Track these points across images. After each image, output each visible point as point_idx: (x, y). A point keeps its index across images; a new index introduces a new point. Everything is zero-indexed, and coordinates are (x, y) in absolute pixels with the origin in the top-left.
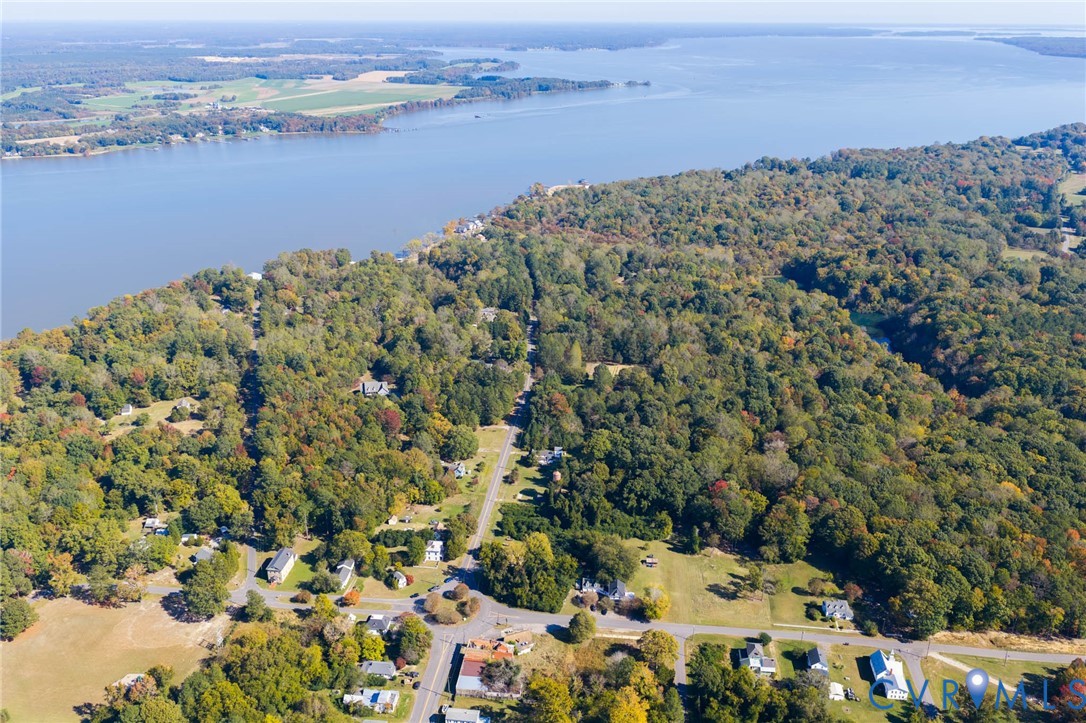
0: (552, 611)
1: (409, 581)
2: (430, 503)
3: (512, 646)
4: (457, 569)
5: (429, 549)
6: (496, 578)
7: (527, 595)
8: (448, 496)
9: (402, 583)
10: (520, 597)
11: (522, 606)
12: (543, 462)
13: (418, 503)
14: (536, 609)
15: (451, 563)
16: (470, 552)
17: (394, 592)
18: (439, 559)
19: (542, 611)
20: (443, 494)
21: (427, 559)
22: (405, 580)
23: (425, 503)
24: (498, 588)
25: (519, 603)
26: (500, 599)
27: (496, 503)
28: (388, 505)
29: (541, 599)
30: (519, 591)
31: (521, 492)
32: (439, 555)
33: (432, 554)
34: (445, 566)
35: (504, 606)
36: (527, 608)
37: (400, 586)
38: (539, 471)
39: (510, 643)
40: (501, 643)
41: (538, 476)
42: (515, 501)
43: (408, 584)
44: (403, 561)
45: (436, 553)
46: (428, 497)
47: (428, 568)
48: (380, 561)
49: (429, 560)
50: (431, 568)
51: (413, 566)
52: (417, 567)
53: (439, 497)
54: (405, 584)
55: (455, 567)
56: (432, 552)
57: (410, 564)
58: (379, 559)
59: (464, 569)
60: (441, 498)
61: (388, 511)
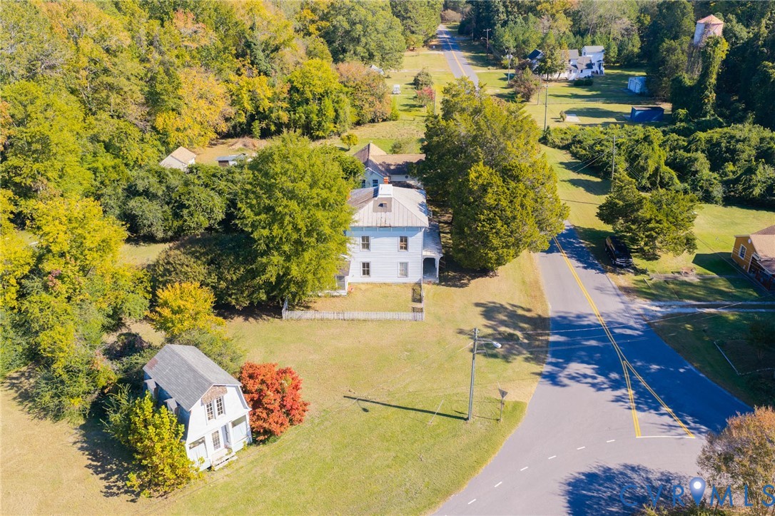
1: (271, 408)
2: (310, 132)
5: (365, 214)
9: (212, 429)
15: (487, 291)
17: (152, 513)
20: (347, 108)
21: (354, 276)
22: (236, 405)
31: (567, 113)
32: (421, 252)
33: (385, 247)
43: (260, 436)
44: (223, 285)
45: (404, 240)
46: (300, 109)
47: (373, 316)
48: (62, 288)
49: (366, 279)
50: (389, 315)
51: (285, 314)
52: (309, 314)
53: (336, 111)
54: (240, 435)
55: (520, 312)
56: (385, 230)
57: (260, 303)
58: (60, 277)
59: (579, 317)
60: (341, 112)
61: (154, 128)
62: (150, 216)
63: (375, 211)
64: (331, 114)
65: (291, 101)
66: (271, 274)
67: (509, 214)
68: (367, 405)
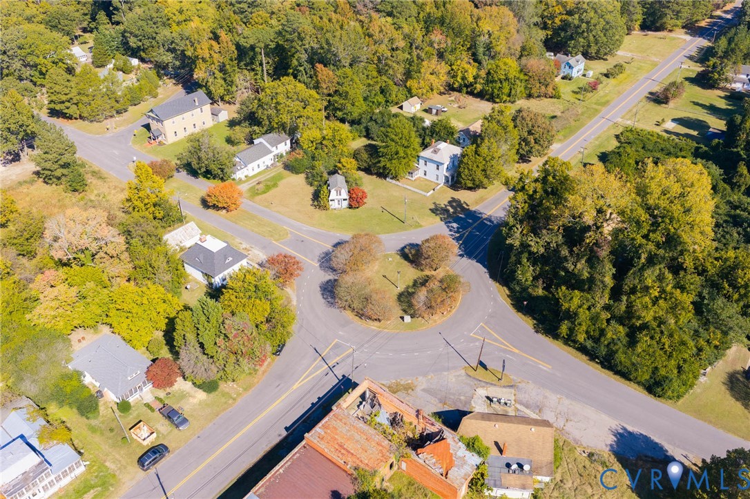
0: (655, 387)
1: (355, 200)
2: (492, 98)
3: (476, 460)
4: (464, 210)
5: (427, 153)
6: (524, 246)
7: (594, 319)
8: (530, 96)
9: (338, 196)
10: (571, 316)
11: (570, 340)
12: (738, 86)
13: (471, 93)
14: (608, 363)
15: (464, 196)
17: (318, 213)
18: (442, 181)
19: (625, 375)
20: (520, 88)
21: (419, 174)
22: (345, 195)
23: (481, 95)
24: (526, 273)
25: (564, 328)
26: (523, 303)
27: (616, 125)
28: (408, 75)
29: (632, 341)
30: (573, 300)
31: (674, 120)
32: (444, 172)
33: (431, 167)
34: (445, 196)
35: (525, 324)
36: (582, 349)
37: (334, 205)
38: (726, 98)
39: (471, 445)
40: (448, 433)
41: (722, 104)
42: (658, 130)
43: (350, 207)
44: (370, 163)
45: (438, 166)
46: (490, 85)
47: (412, 189)
48: (326, 150)
49: (425, 177)
50: (421, 192)
51: (388, 179)
52: (397, 183)
53: (511, 89)
54: (345, 204)
55: (464, 205)
56: (432, 161)
57: (380, 173)
58: (326, 146)
59: (480, 213)
60: (513, 92)
61: (406, 86)
62: (373, 130)
63: (432, 152)
64: (506, 91)
65: (487, 81)
66: (382, 164)
68: (384, 211)
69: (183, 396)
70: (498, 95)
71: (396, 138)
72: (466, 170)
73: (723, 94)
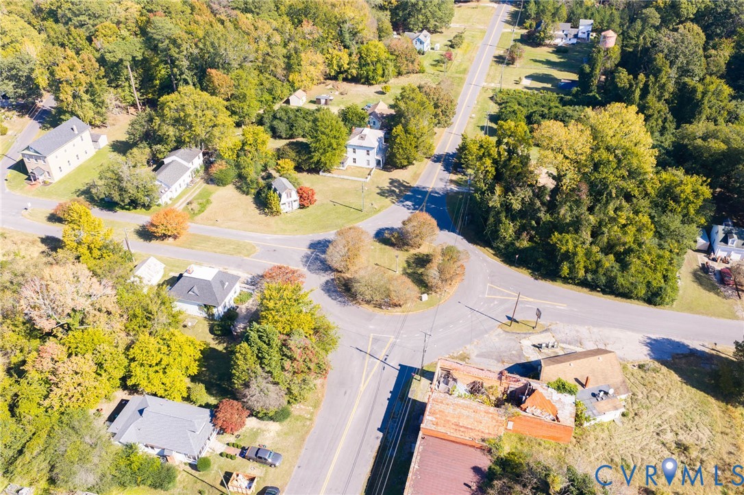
0: (654, 298)
1: (305, 199)
2: (368, 81)
3: (569, 399)
4: (409, 188)
5: (354, 141)
7: (588, 254)
8: (399, 74)
9: (288, 201)
11: (570, 280)
12: (559, 42)
13: (345, 80)
14: (610, 288)
15: (398, 174)
16: (438, 159)
17: (271, 220)
18: (373, 164)
19: (626, 295)
20: (391, 68)
21: (349, 162)
22: (295, 196)
23: (355, 80)
24: (508, 230)
25: (565, 269)
26: (511, 257)
27: (485, 90)
28: (289, 68)
29: (624, 266)
31: (526, 77)
32: (374, 156)
33: (361, 154)
34: (384, 179)
36: (584, 284)
37: (284, 208)
38: (554, 52)
39: (561, 387)
40: (534, 384)
41: (555, 58)
42: (519, 88)
43: (302, 207)
44: (300, 160)
45: (368, 151)
46: (364, 69)
47: (350, 178)
48: (250, 155)
49: (354, 164)
50: (356, 179)
51: (321, 173)
52: (329, 175)
53: (384, 70)
54: (296, 205)
55: (405, 183)
56: (361, 147)
57: (313, 168)
58: (250, 152)
59: (424, 188)
60: (386, 72)
61: (288, 80)
62: (281, 128)
63: (358, 139)
64: (380, 72)
65: (360, 64)
66: (315, 159)
67: (404, 147)
68: (335, 204)
69: (255, 434)
70: (373, 77)
71: (327, 131)
72: (400, 150)
73: (551, 50)
